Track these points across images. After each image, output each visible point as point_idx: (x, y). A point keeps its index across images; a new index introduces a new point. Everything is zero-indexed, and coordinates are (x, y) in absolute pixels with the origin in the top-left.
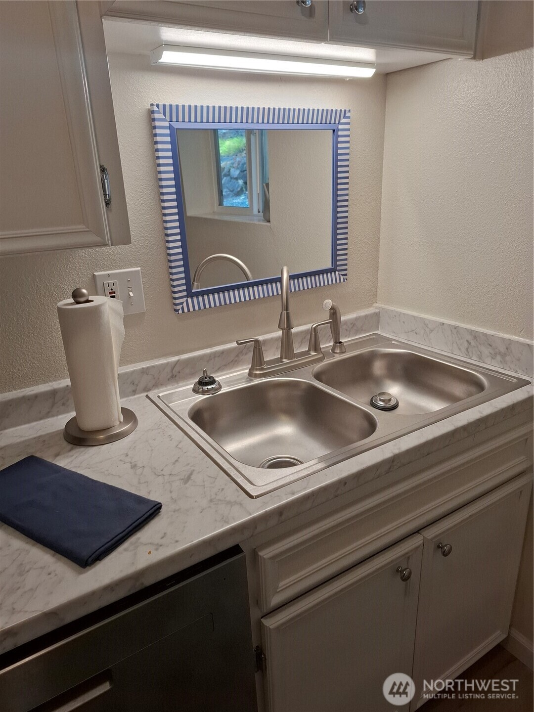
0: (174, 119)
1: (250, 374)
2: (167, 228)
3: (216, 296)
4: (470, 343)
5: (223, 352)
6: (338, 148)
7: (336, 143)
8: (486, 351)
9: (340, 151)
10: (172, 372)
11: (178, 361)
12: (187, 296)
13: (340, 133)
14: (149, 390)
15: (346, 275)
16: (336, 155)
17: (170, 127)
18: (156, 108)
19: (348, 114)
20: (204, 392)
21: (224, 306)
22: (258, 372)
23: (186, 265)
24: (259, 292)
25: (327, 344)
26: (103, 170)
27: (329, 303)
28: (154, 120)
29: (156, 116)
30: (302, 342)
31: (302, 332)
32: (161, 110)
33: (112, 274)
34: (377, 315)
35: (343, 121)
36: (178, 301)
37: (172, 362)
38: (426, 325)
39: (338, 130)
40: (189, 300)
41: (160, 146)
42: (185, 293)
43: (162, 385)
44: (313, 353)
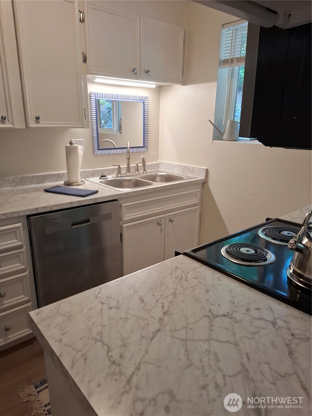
0: (96, 97)
1: (117, 176)
2: (93, 128)
3: (106, 150)
4: (184, 170)
5: (108, 169)
6: (145, 108)
7: (144, 106)
8: (188, 171)
9: (145, 109)
10: (92, 173)
11: (94, 170)
12: (98, 150)
13: (145, 103)
14: (86, 178)
15: (148, 149)
16: (144, 110)
17: (95, 99)
18: (92, 93)
19: (148, 98)
20: (103, 179)
21: (109, 154)
22: (119, 175)
23: (98, 140)
24: (119, 151)
25: (141, 172)
26: (85, 109)
27: (142, 156)
28: (91, 96)
29: (92, 95)
30: (133, 170)
31: (133, 166)
32: (93, 94)
33: (77, 140)
34: (158, 164)
35: (146, 100)
36: (95, 151)
37: (92, 170)
38: (173, 166)
39: (145, 102)
40: (98, 151)
41: (92, 104)
42: (97, 149)
43: (89, 177)
44: (137, 172)
